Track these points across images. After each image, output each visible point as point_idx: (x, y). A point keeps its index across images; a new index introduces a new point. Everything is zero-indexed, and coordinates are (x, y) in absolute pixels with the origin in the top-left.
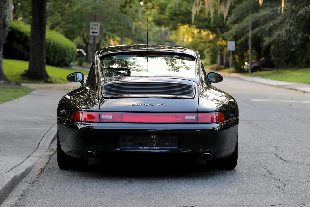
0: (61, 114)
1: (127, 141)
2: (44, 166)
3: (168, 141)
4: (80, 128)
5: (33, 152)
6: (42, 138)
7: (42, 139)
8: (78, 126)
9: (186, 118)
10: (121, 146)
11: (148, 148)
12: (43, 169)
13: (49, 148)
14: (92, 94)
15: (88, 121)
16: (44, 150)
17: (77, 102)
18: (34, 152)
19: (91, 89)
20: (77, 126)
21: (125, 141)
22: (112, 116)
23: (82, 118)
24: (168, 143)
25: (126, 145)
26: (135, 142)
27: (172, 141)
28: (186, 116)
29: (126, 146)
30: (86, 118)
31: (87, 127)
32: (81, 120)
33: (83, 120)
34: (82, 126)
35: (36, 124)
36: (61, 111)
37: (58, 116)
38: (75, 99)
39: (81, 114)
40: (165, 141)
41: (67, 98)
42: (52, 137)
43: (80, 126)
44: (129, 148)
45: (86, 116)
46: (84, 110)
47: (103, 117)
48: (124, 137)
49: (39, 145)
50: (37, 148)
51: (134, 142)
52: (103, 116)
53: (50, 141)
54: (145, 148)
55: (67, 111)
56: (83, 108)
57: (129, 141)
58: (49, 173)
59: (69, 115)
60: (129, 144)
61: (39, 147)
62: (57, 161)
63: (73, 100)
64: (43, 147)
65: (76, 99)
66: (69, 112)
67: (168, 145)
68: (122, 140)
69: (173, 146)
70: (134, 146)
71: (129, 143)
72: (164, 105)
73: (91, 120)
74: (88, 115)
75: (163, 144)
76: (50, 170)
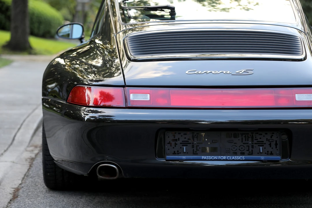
0: (50, 90)
1: (181, 143)
2: (20, 182)
3: (261, 144)
4: (86, 119)
5: (3, 151)
6: (19, 126)
7: (19, 129)
8: (83, 114)
9: (297, 99)
10: (168, 155)
11: (222, 158)
12: (17, 190)
13: (31, 144)
14: (107, 51)
15: (102, 105)
16: (22, 148)
17: (77, 69)
18: (5, 151)
19: (105, 43)
20: (81, 115)
21: (176, 144)
22: (149, 95)
23: (89, 98)
24: (261, 148)
25: (178, 151)
26: (195, 146)
27: (270, 145)
28: (296, 95)
29: (178, 153)
30: (99, 98)
31: (100, 116)
32: (89, 102)
33: (91, 104)
34: (91, 115)
35: (12, 104)
36: (50, 86)
37: (44, 94)
38: (73, 64)
39: (87, 92)
40: (255, 144)
41: (58, 63)
42: (35, 126)
43: (87, 114)
44: (184, 157)
45: (99, 95)
46: (94, 83)
47: (132, 97)
48: (174, 137)
49: (14, 139)
50: (12, 144)
51: (193, 147)
52: (131, 95)
53: (31, 132)
54: (215, 157)
55: (60, 86)
56: (90, 80)
57: (185, 144)
58: (27, 200)
59: (65, 94)
60: (185, 151)
61: (15, 142)
62: (42, 171)
63: (70, 66)
64: (21, 143)
65: (75, 64)
66: (64, 89)
67: (262, 153)
68: (169, 143)
69: (272, 154)
70: (195, 154)
71: (185, 148)
72: (250, 72)
73: (108, 104)
74: (102, 94)
75: (252, 150)
76: (29, 193)
